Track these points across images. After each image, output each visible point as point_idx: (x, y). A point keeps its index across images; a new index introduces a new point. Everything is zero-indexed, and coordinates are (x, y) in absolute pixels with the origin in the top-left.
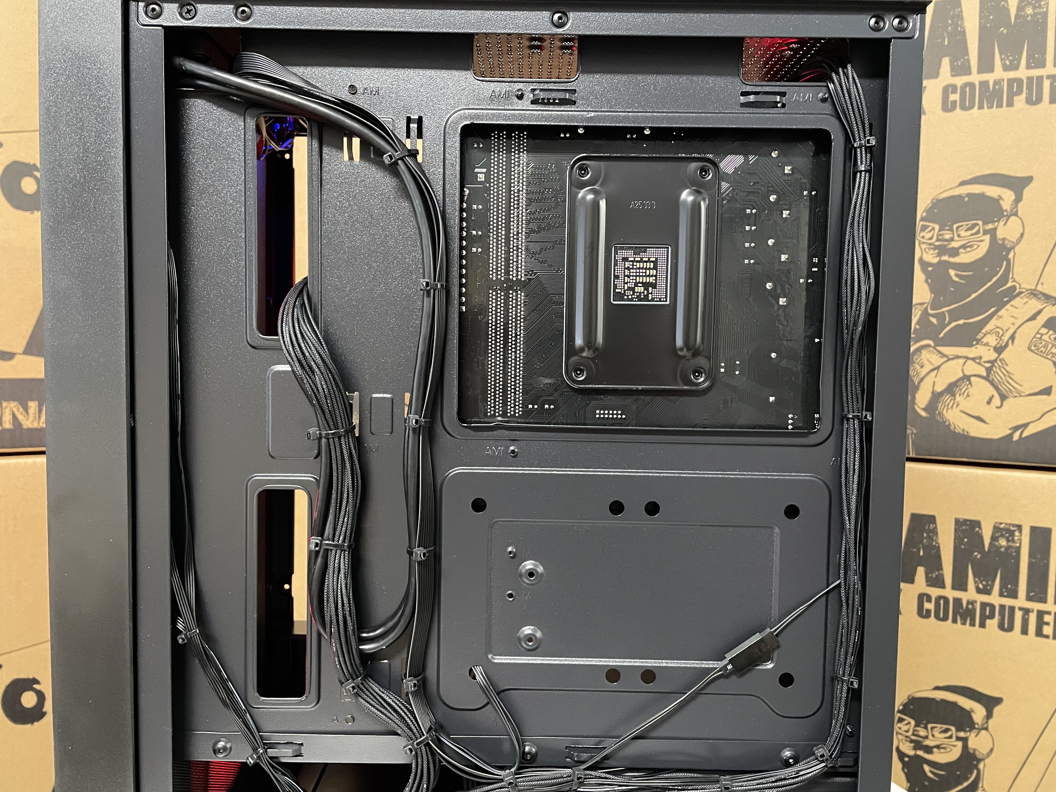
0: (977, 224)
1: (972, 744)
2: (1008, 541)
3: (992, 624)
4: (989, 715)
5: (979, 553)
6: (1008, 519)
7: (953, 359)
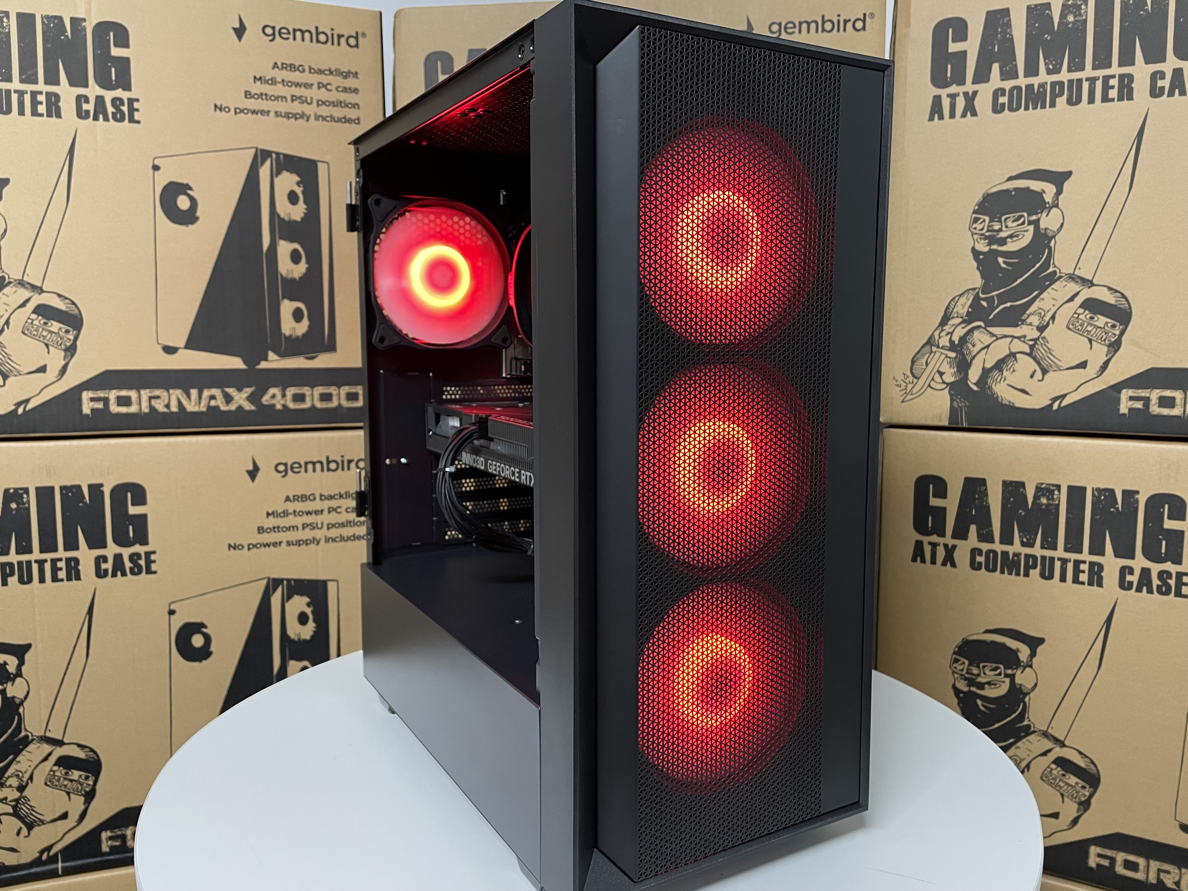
0: (1023, 216)
1: (1018, 680)
2: (1048, 499)
3: (1035, 573)
4: (1033, 654)
5: (1023, 511)
6: (1049, 480)
7: (1001, 338)
